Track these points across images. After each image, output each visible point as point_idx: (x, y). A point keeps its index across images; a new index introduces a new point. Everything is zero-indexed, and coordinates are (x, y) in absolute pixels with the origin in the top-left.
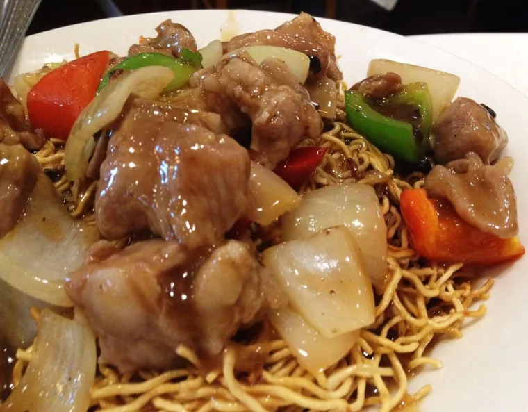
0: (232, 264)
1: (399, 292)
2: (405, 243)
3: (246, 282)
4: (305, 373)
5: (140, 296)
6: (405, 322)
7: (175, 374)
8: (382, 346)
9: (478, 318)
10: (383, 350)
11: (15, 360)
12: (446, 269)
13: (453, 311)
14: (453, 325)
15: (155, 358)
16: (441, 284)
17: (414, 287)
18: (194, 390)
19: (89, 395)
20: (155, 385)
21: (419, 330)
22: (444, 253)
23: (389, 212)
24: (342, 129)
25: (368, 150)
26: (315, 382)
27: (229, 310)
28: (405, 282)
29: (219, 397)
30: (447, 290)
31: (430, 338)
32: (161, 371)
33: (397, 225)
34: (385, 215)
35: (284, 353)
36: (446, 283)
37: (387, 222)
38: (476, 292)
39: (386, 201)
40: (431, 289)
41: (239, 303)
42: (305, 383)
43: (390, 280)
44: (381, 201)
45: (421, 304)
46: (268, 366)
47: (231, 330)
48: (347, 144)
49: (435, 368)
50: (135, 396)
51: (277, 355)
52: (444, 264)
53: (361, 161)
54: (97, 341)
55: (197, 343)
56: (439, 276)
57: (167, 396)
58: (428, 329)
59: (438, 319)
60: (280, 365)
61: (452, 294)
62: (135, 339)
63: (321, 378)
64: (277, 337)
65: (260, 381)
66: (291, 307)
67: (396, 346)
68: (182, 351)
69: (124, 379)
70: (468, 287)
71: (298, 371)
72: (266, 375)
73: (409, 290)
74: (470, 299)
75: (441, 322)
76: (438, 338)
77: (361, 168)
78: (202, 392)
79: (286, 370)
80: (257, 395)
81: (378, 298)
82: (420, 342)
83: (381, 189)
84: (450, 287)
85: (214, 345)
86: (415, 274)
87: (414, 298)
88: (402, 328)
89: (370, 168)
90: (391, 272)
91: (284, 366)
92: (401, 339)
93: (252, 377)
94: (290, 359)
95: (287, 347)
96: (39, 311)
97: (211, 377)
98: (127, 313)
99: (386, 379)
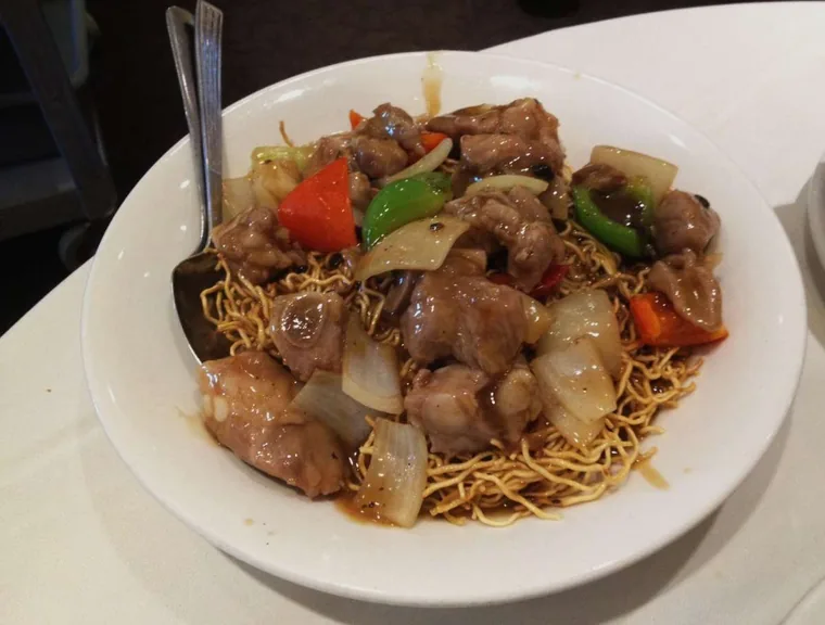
0: (524, 385)
1: (631, 379)
2: (633, 335)
3: (532, 394)
4: (571, 448)
5: (465, 410)
6: (635, 400)
7: (485, 455)
8: (620, 421)
9: (689, 392)
10: (621, 424)
11: (359, 453)
12: (666, 352)
13: (671, 388)
14: (671, 399)
15: (472, 446)
16: (662, 367)
17: (642, 373)
18: (501, 465)
19: (426, 473)
20: (472, 464)
21: (646, 406)
22: (665, 341)
23: (620, 308)
24: (574, 228)
25: (598, 251)
26: (579, 452)
27: (522, 414)
28: (635, 369)
29: (518, 468)
30: (666, 370)
31: (654, 410)
32: (474, 455)
33: (626, 319)
34: (617, 314)
35: (556, 435)
36: (666, 364)
37: (618, 318)
38: (690, 370)
39: (617, 301)
40: (654, 372)
41: (529, 409)
42: (573, 454)
43: (625, 370)
44: (612, 300)
45: (647, 385)
46: (546, 444)
47: (523, 425)
48: (579, 244)
49: (658, 433)
50: (460, 472)
51: (552, 437)
52: (664, 349)
53: (594, 262)
54: (427, 438)
55: (502, 437)
56: (661, 359)
57: (481, 470)
58: (654, 404)
59: (660, 395)
60: (553, 444)
61: (670, 373)
62: (457, 435)
63: (585, 451)
64: (551, 425)
65: (543, 456)
66: (559, 404)
67: (630, 420)
68: (494, 442)
69: (446, 461)
70: (683, 367)
71: (566, 447)
72: (546, 451)
73: (638, 375)
74: (684, 376)
75: (663, 397)
76: (660, 408)
77: (593, 269)
78: (506, 465)
79: (558, 446)
80: (543, 465)
81: (616, 383)
82: (647, 414)
83: (612, 291)
84: (669, 368)
85: (514, 436)
86: (642, 362)
87: (641, 381)
88: (633, 406)
89: (602, 270)
90: (625, 364)
91: (556, 444)
92: (634, 414)
93: (538, 454)
94: (560, 439)
95: (556, 431)
96: (374, 419)
97: (513, 457)
98: (455, 420)
99: (626, 448)
